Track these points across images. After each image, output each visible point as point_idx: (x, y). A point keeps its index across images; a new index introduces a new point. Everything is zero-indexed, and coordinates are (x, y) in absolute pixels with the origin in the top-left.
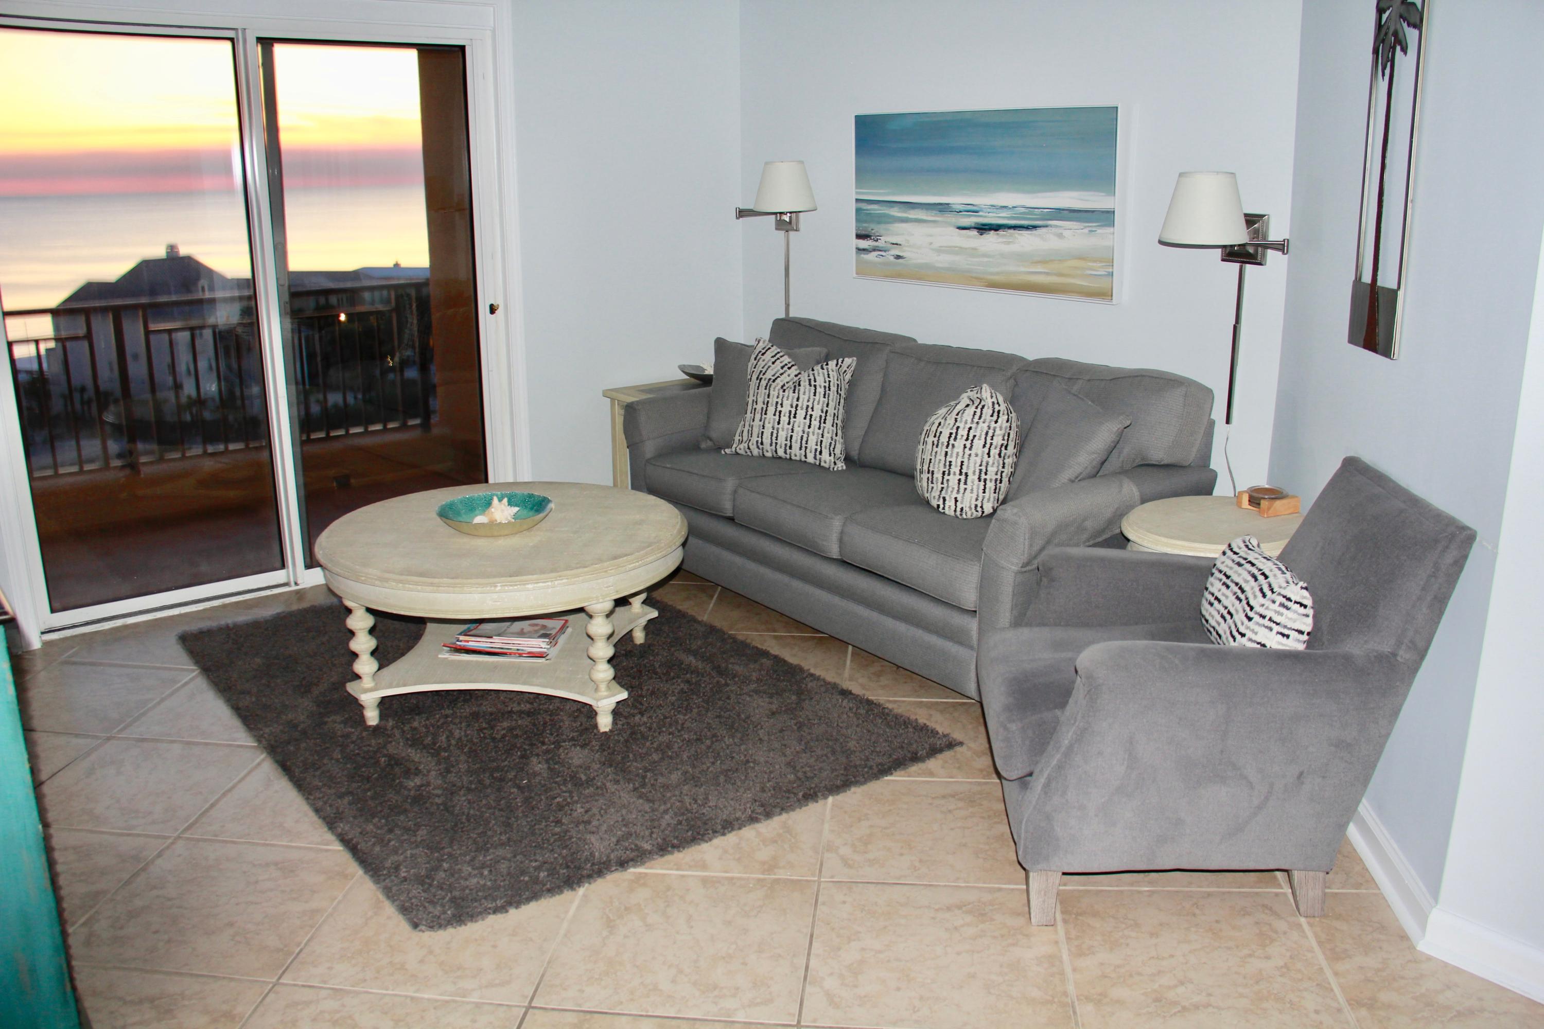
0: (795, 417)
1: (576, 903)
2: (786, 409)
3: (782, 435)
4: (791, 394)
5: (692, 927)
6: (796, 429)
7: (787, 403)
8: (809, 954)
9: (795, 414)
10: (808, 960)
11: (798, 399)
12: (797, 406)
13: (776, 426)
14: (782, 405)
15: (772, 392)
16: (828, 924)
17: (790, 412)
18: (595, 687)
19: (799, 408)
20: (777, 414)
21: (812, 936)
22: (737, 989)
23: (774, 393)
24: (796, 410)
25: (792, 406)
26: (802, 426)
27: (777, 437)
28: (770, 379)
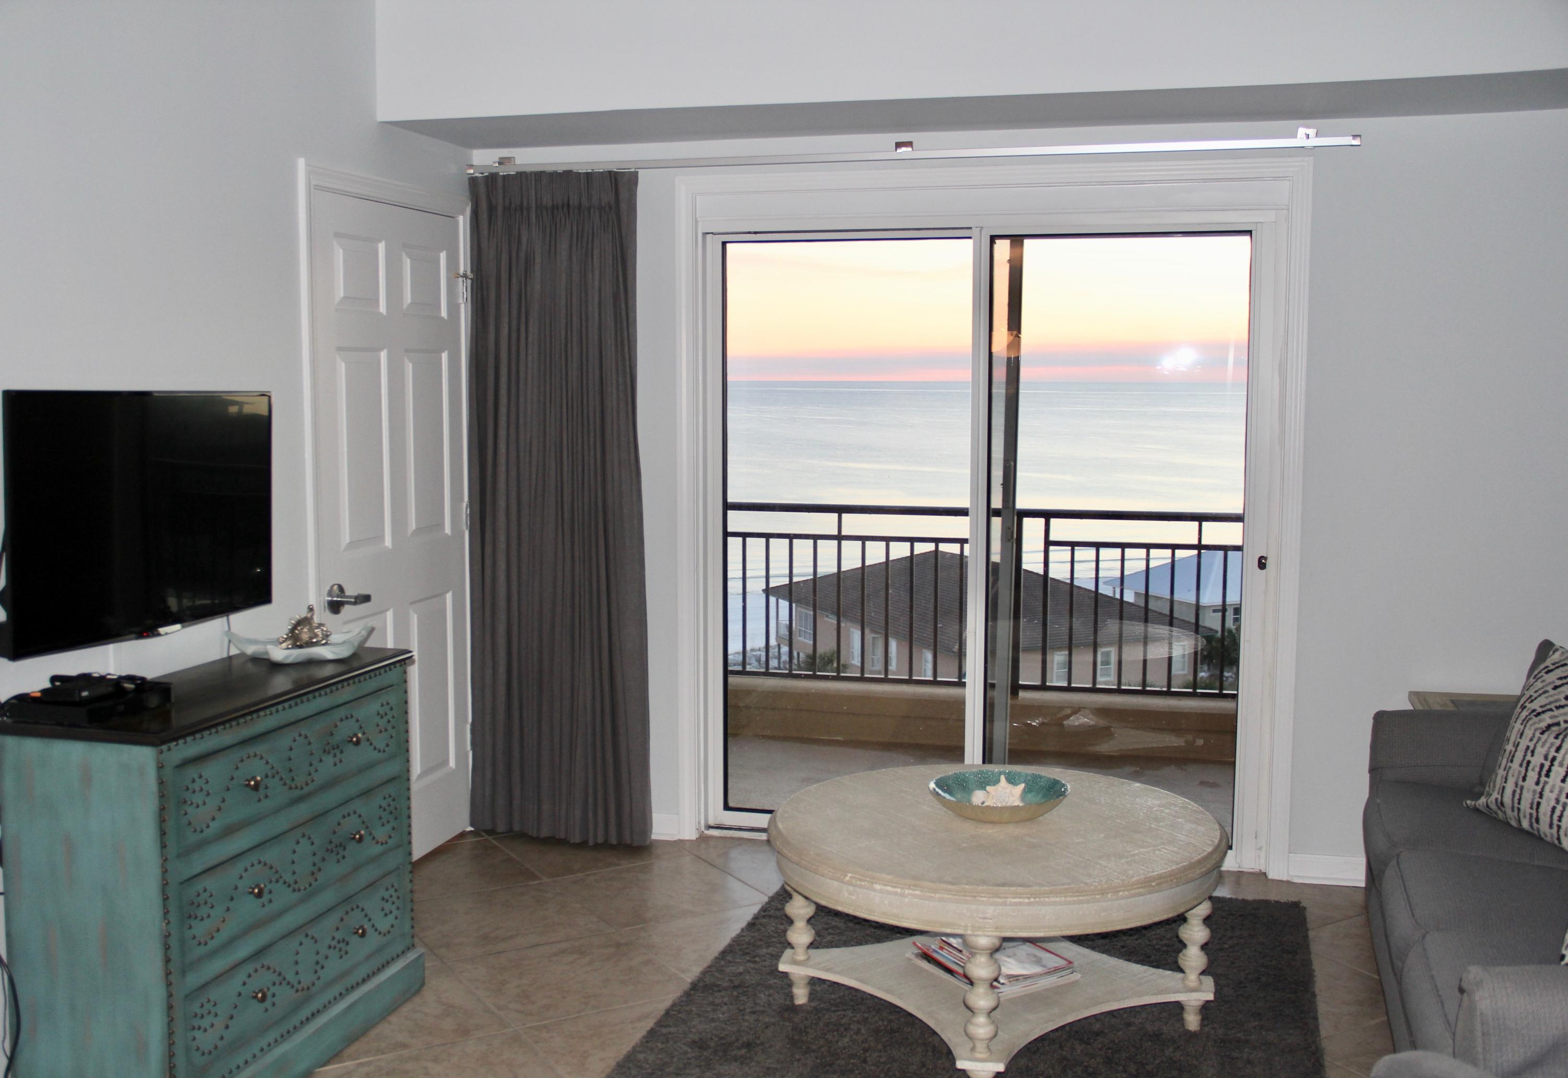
0: (1547, 775)
2: (1537, 760)
3: (1527, 797)
4: (1552, 739)
6: (1547, 793)
7: (1540, 751)
9: (1549, 771)
11: (1558, 750)
12: (1554, 759)
13: (1520, 783)
14: (1533, 752)
15: (1527, 731)
17: (1542, 766)
18: (971, 1045)
19: (1556, 763)
20: (1525, 764)
23: (1528, 733)
24: (1552, 765)
25: (1546, 758)
26: (1556, 791)
27: (1520, 800)
28: (1534, 711)
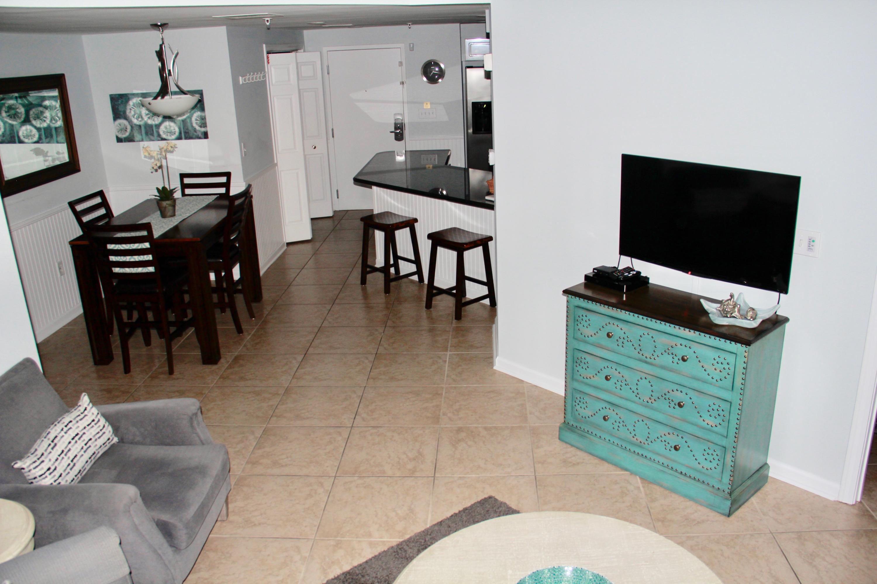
1: (429, 521)
5: (375, 511)
8: (327, 502)
10: (327, 500)
16: (315, 515)
21: (324, 510)
22: (357, 487)
